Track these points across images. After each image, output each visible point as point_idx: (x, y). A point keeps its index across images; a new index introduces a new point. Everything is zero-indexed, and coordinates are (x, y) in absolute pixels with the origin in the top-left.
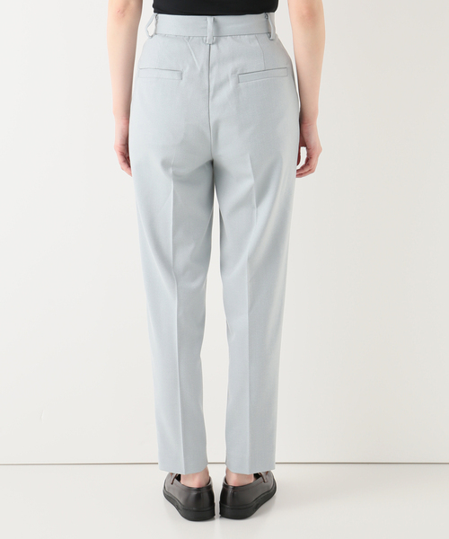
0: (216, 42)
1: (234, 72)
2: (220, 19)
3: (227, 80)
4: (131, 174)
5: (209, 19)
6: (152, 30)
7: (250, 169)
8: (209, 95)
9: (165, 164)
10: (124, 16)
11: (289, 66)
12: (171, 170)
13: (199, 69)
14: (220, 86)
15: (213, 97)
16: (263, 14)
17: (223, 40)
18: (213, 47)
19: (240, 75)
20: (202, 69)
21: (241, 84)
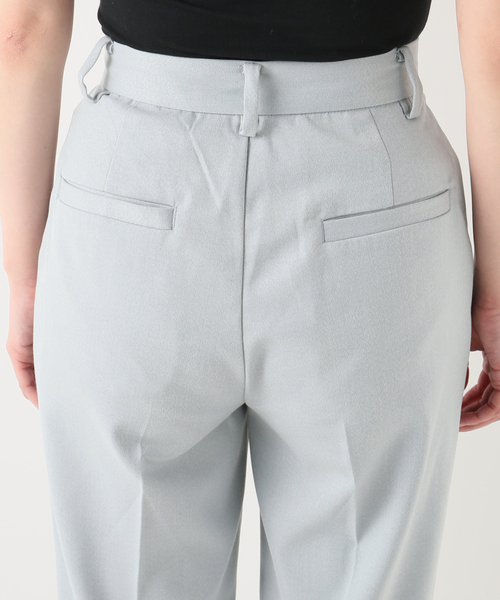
0: (265, 132)
1: (312, 215)
2: (280, 69)
3: (292, 235)
4: (36, 401)
5: (249, 71)
6: (95, 81)
7: (345, 458)
8: (243, 272)
9: (125, 440)
10: (24, 49)
11: (454, 184)
12: (138, 453)
13: (218, 203)
14: (271, 251)
15: (255, 275)
16: (392, 54)
17: (283, 125)
18: (259, 145)
19: (327, 220)
20: (226, 204)
21: (328, 246)
